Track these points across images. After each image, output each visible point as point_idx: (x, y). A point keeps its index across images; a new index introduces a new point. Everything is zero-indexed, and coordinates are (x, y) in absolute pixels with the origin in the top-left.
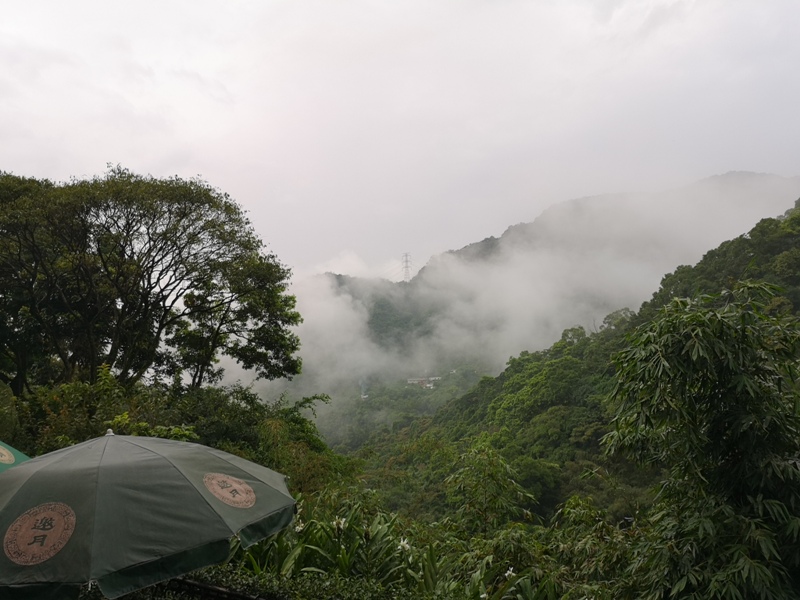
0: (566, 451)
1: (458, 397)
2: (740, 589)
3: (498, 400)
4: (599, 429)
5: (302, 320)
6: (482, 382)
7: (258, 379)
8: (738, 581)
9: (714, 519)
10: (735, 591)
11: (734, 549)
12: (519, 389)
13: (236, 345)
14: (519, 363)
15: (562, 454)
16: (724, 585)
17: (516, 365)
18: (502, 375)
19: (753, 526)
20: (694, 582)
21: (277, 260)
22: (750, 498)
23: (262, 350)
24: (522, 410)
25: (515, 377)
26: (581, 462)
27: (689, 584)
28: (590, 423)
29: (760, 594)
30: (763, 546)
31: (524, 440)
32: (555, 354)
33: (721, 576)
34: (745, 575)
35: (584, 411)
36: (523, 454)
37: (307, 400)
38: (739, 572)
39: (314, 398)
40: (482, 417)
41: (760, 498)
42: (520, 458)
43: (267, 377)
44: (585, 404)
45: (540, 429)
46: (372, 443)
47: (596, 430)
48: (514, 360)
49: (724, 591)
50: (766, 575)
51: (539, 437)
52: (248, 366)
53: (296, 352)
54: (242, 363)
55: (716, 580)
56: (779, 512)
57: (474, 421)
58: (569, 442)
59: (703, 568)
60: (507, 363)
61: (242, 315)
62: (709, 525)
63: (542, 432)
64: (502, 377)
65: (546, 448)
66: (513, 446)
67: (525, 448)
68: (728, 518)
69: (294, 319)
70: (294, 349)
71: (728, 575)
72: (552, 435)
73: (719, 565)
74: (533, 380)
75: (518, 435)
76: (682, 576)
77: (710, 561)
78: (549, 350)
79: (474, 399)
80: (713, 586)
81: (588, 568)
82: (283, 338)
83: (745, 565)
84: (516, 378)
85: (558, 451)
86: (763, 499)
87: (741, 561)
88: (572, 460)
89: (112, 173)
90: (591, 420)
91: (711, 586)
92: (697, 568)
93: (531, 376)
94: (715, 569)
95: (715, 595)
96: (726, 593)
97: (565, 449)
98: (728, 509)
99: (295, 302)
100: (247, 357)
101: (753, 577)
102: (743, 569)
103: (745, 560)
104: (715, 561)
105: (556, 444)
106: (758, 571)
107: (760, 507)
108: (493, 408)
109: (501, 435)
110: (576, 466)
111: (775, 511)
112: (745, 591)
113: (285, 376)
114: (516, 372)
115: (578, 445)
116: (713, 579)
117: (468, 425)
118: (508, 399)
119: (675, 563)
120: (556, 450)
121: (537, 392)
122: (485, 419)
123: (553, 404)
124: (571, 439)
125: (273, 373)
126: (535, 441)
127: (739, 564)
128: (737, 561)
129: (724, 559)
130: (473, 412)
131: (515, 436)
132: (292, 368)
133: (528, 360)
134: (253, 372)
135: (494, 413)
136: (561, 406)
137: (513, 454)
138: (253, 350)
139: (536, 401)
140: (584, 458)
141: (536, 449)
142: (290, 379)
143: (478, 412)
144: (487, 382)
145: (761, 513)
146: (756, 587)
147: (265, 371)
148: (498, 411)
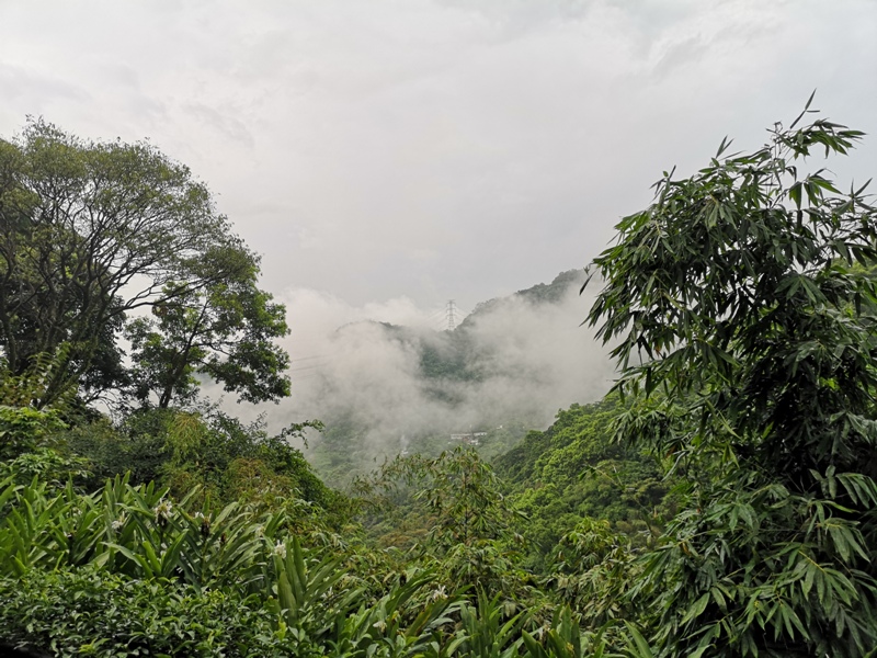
0: (617, 509)
1: (504, 453)
2: (800, 612)
3: (546, 456)
4: (654, 485)
5: (289, 332)
6: (529, 437)
7: (239, 401)
8: (795, 599)
9: (758, 505)
10: (789, 615)
11: (790, 549)
12: (568, 444)
13: (215, 360)
14: (569, 416)
15: (613, 513)
16: (771, 605)
17: (566, 419)
18: (551, 429)
19: (820, 510)
20: (721, 601)
21: (244, 245)
22: (815, 474)
23: (247, 369)
24: (570, 464)
25: (564, 430)
26: (634, 522)
27: (712, 606)
28: (644, 479)
29: (834, 623)
30: (837, 539)
31: (571, 497)
32: (608, 406)
33: (766, 591)
34: (806, 587)
35: (637, 466)
36: (569, 512)
37: (298, 427)
38: (797, 583)
39: (305, 424)
40: (529, 474)
41: (831, 470)
42: (566, 515)
43: (250, 399)
44: (638, 458)
45: (589, 485)
46: (411, 502)
47: (650, 487)
48: (564, 413)
49: (771, 614)
50: (844, 587)
51: (588, 494)
52: (230, 388)
53: (285, 371)
54: (223, 384)
55: (758, 598)
56: (863, 491)
57: (520, 479)
58: (621, 499)
59: (738, 580)
60: (556, 417)
61: (222, 327)
62: (747, 512)
63: (591, 489)
64: (551, 432)
65: (595, 506)
66: (559, 503)
67: (572, 506)
68: (778, 500)
69: (280, 330)
70: (282, 367)
71: (778, 589)
72: (602, 492)
73: (763, 574)
74: (583, 432)
75: (566, 492)
76: (702, 593)
77: (749, 568)
78: (601, 403)
79: (520, 455)
80: (753, 608)
81: (594, 610)
82: (270, 354)
83: (807, 571)
84: (565, 432)
85: (609, 509)
86: (836, 472)
87: (801, 565)
88: (625, 520)
89: (33, 129)
90: (644, 475)
91: (749, 607)
92: (726, 579)
93: (581, 429)
94: (757, 581)
95: (755, 621)
96: (774, 618)
97: (616, 508)
98: (778, 490)
99: (284, 311)
100: (228, 375)
101: (821, 591)
102: (803, 578)
103: (808, 563)
104: (757, 568)
105: (606, 502)
106: (830, 580)
107: (832, 485)
108: (540, 464)
109: (546, 492)
110: (628, 526)
111: (857, 489)
112: (809, 615)
113: (272, 399)
114: (566, 425)
115: (631, 503)
116: (753, 597)
117: (514, 482)
118: (556, 454)
119: (690, 574)
120: (607, 509)
121: (585, 445)
122: (532, 477)
123: (603, 458)
124: (623, 496)
125: (257, 394)
126: (584, 499)
127: (796, 571)
128: (793, 568)
129: (771, 564)
130: (519, 469)
131: (562, 493)
132: (280, 389)
133: (578, 413)
134: (235, 395)
135: (542, 470)
136: (612, 461)
137: (559, 512)
138: (235, 368)
139: (585, 455)
140: (637, 517)
141: (584, 507)
142: (277, 402)
143: (525, 468)
144: (533, 437)
145: (832, 492)
146: (827, 608)
147: (247, 392)
148: (545, 468)
